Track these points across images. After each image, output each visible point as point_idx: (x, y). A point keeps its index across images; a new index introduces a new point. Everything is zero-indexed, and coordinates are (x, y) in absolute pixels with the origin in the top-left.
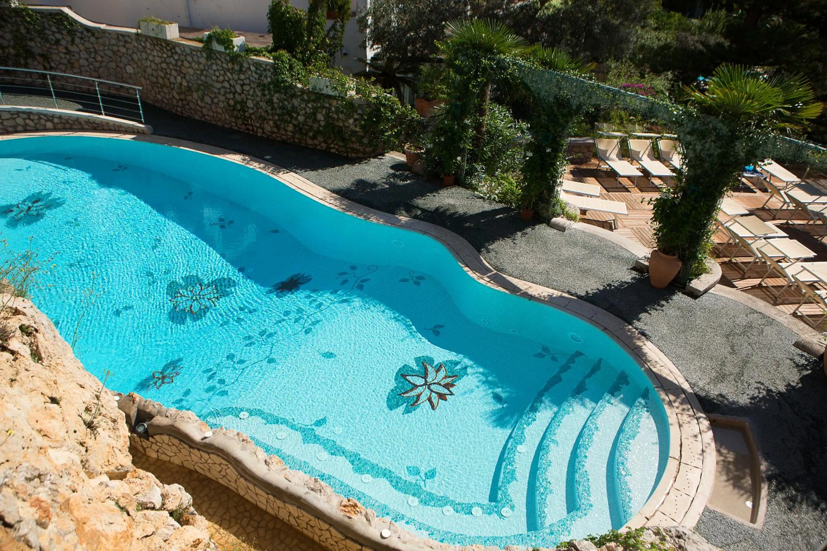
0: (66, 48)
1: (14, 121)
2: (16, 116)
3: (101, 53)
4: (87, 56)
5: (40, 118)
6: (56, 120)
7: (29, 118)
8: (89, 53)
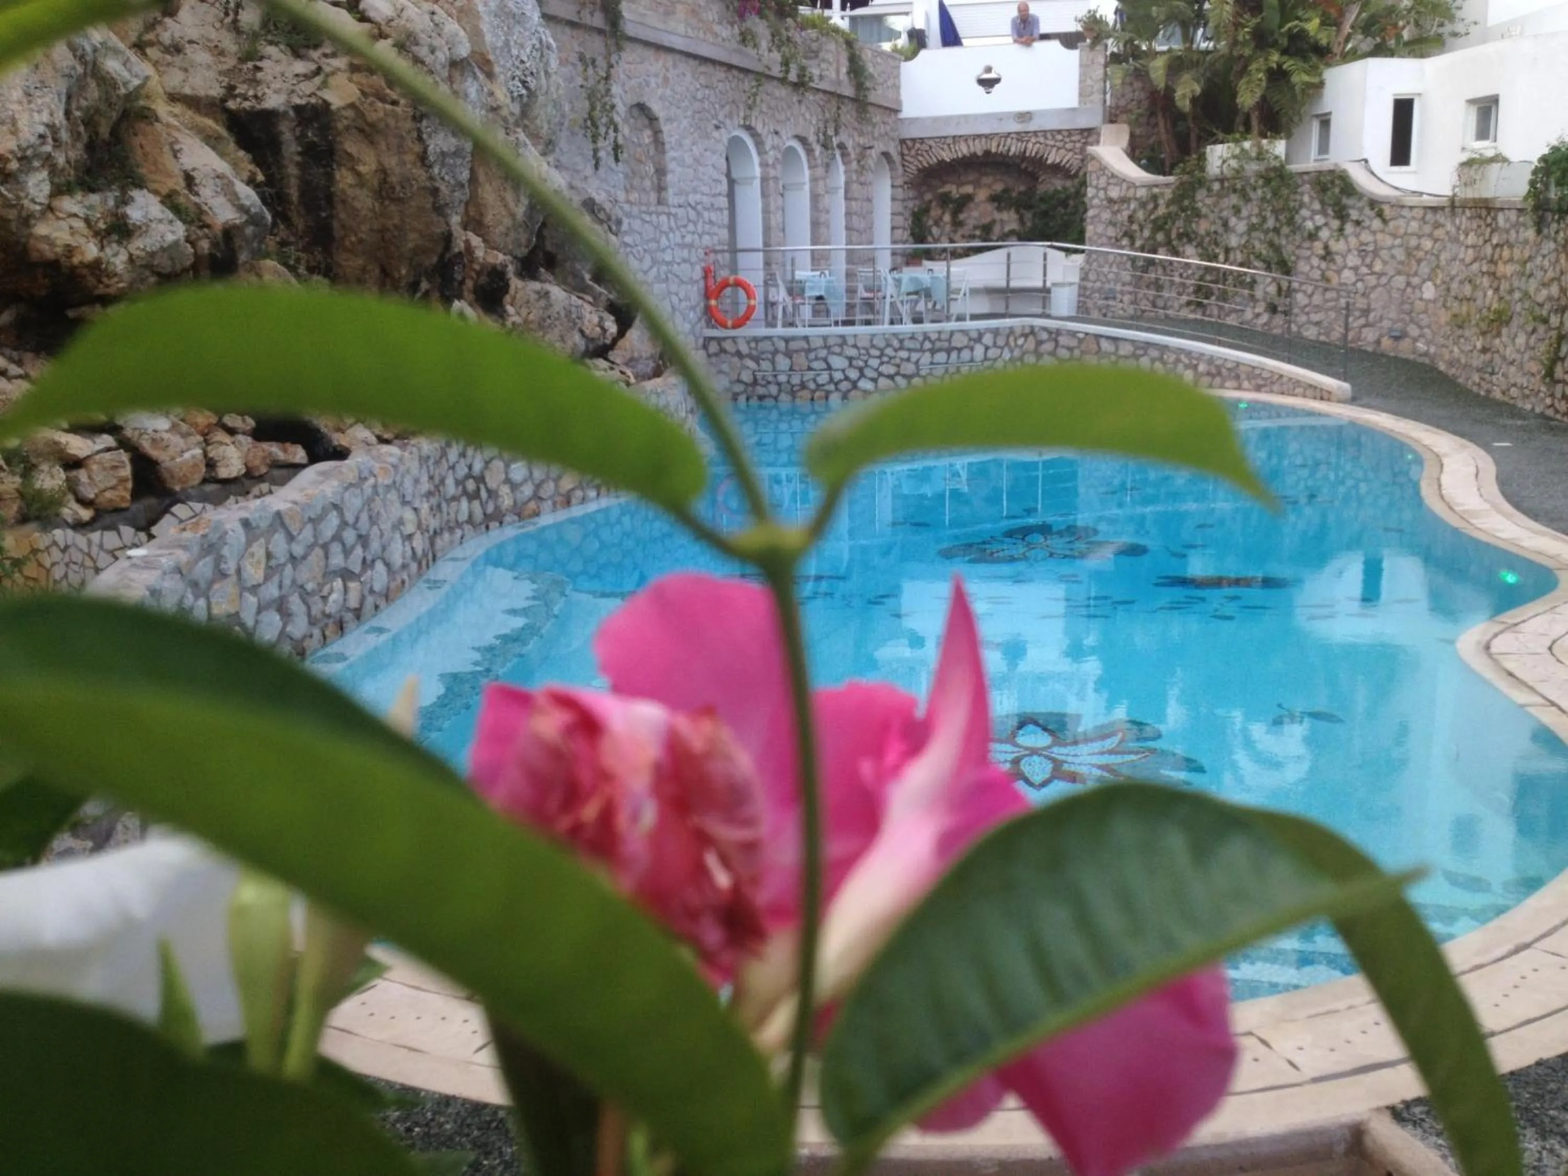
0: (1326, 247)
1: (1135, 363)
2: (1140, 352)
3: (1384, 253)
4: (1358, 262)
5: (1178, 361)
6: (1202, 368)
7: (1161, 359)
8: (1363, 253)
